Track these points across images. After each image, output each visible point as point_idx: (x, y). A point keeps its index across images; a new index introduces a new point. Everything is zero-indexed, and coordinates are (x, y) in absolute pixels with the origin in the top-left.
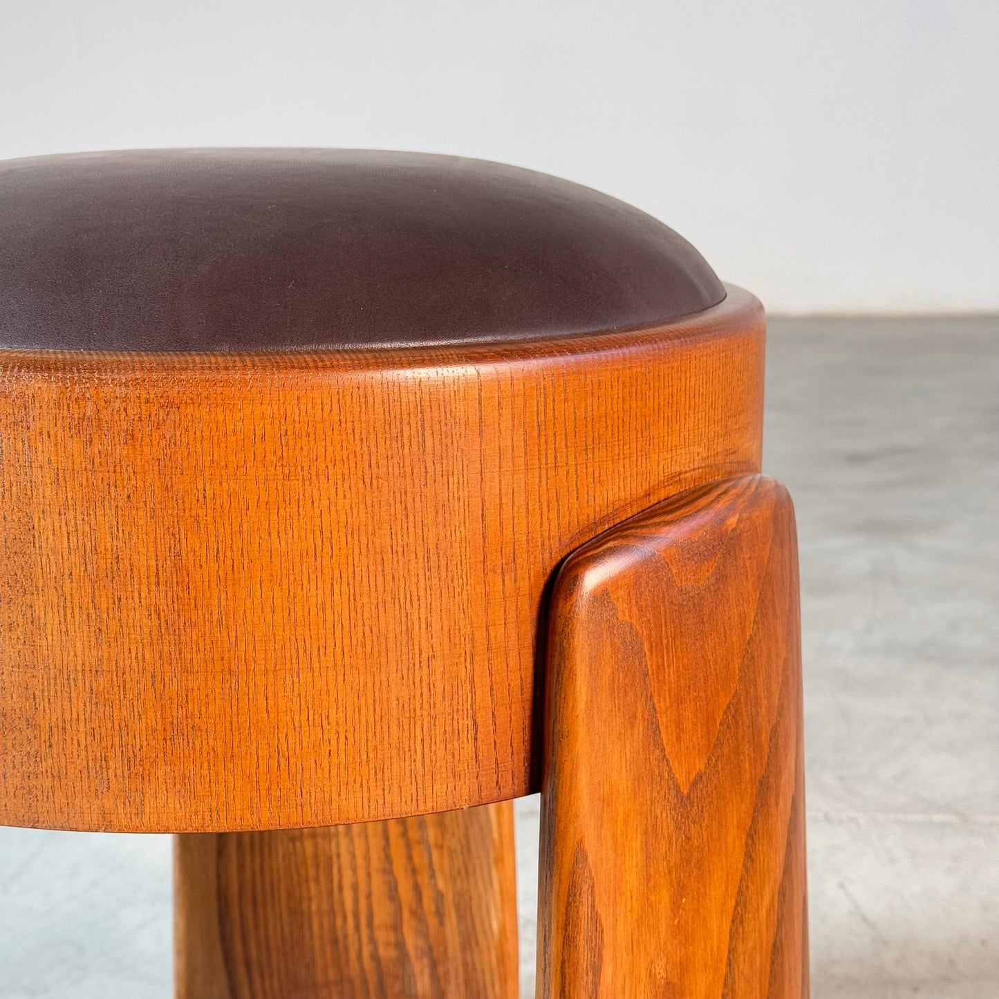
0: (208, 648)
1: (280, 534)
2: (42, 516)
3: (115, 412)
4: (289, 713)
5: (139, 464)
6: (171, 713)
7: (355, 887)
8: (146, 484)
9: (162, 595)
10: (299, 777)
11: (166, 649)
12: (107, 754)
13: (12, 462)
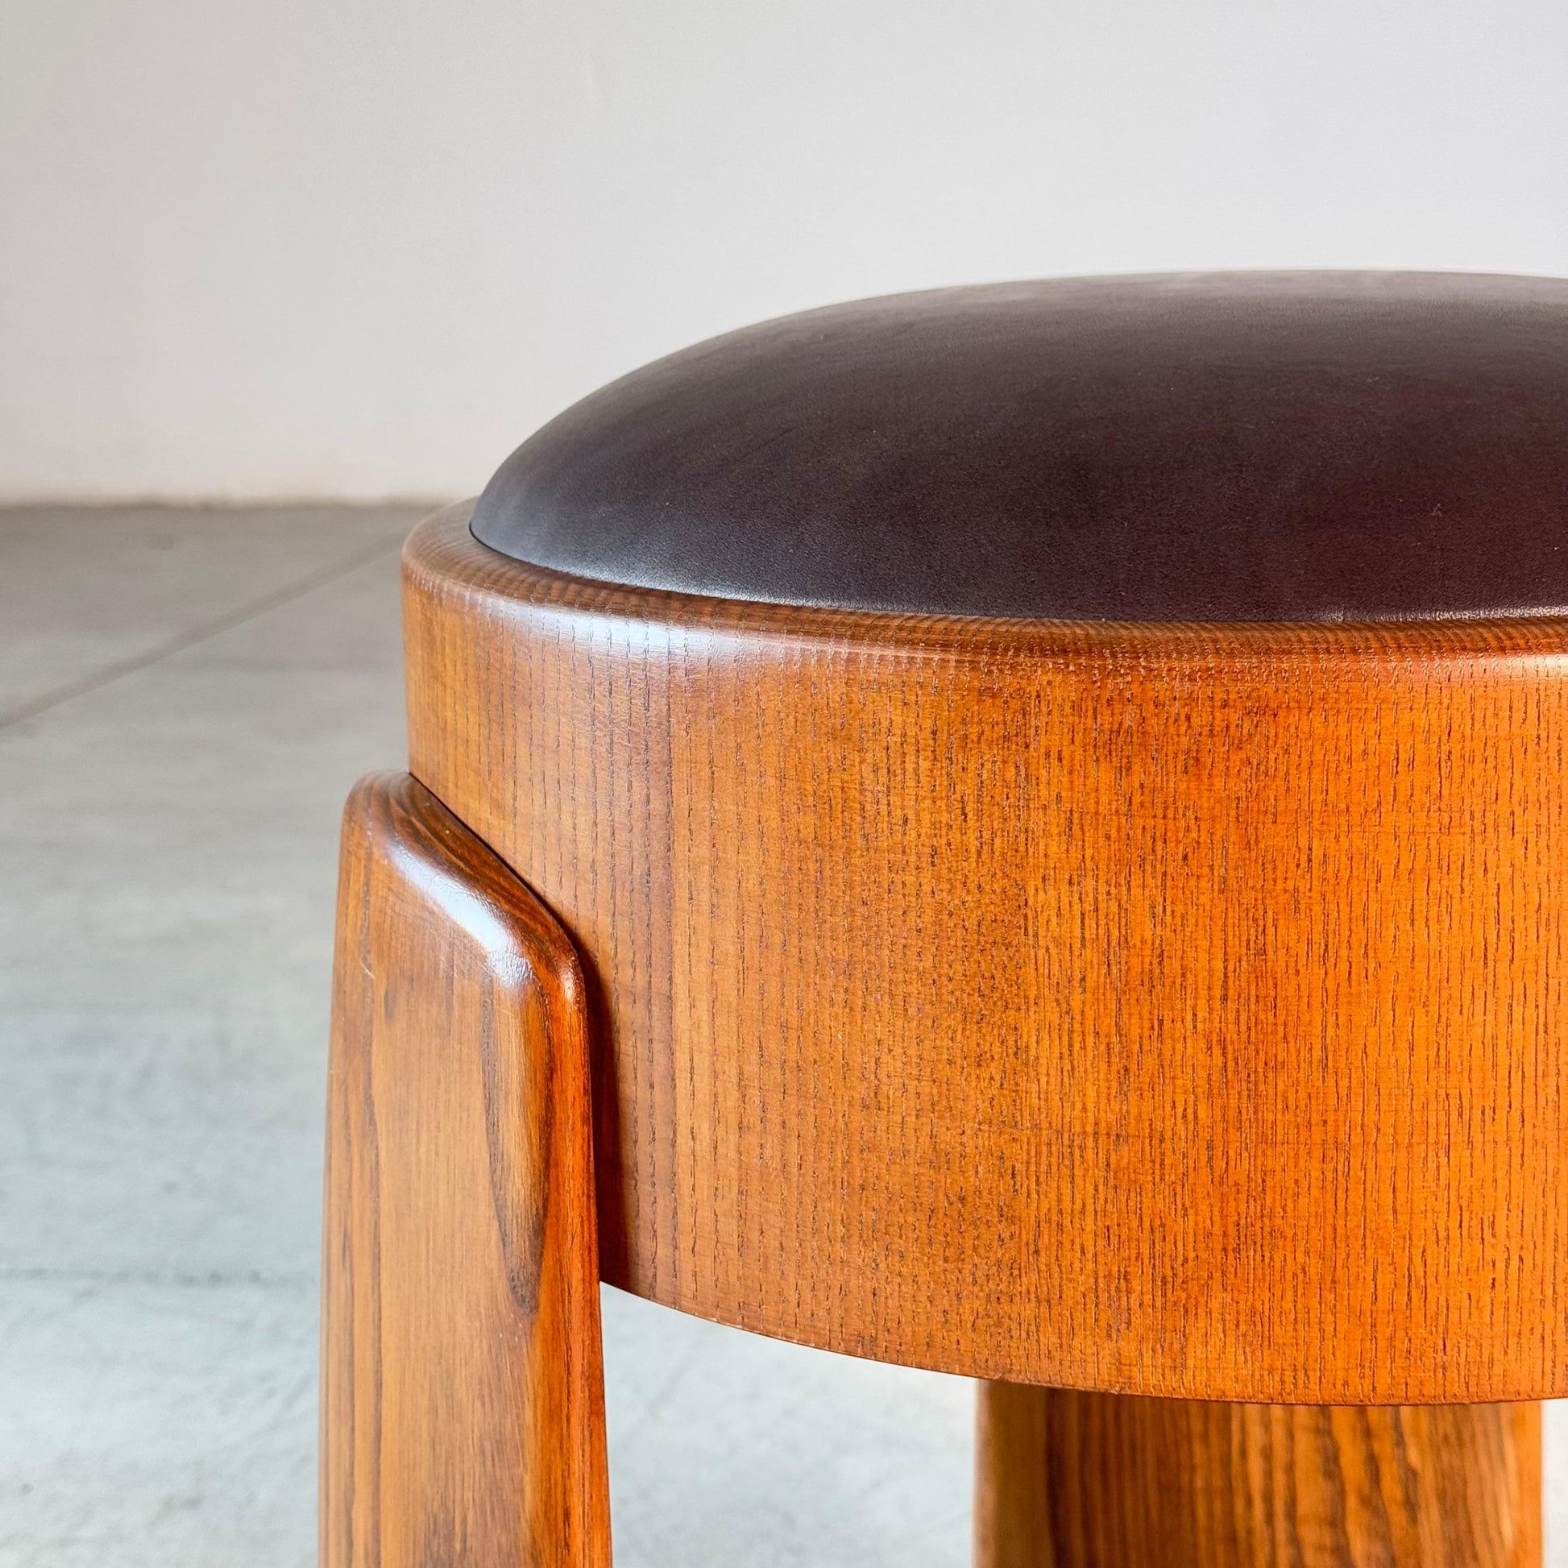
0: (1302, 1105)
1: (1430, 923)
2: (1041, 886)
3: (1171, 720)
4: (1429, 1215)
5: (1206, 805)
6: (1237, 1207)
7: (1267, 1454)
8: (1214, 838)
9: (1231, 1017)
10: (1442, 1320)
11: (1233, 1103)
12: (1128, 1269)
13: (998, 799)
